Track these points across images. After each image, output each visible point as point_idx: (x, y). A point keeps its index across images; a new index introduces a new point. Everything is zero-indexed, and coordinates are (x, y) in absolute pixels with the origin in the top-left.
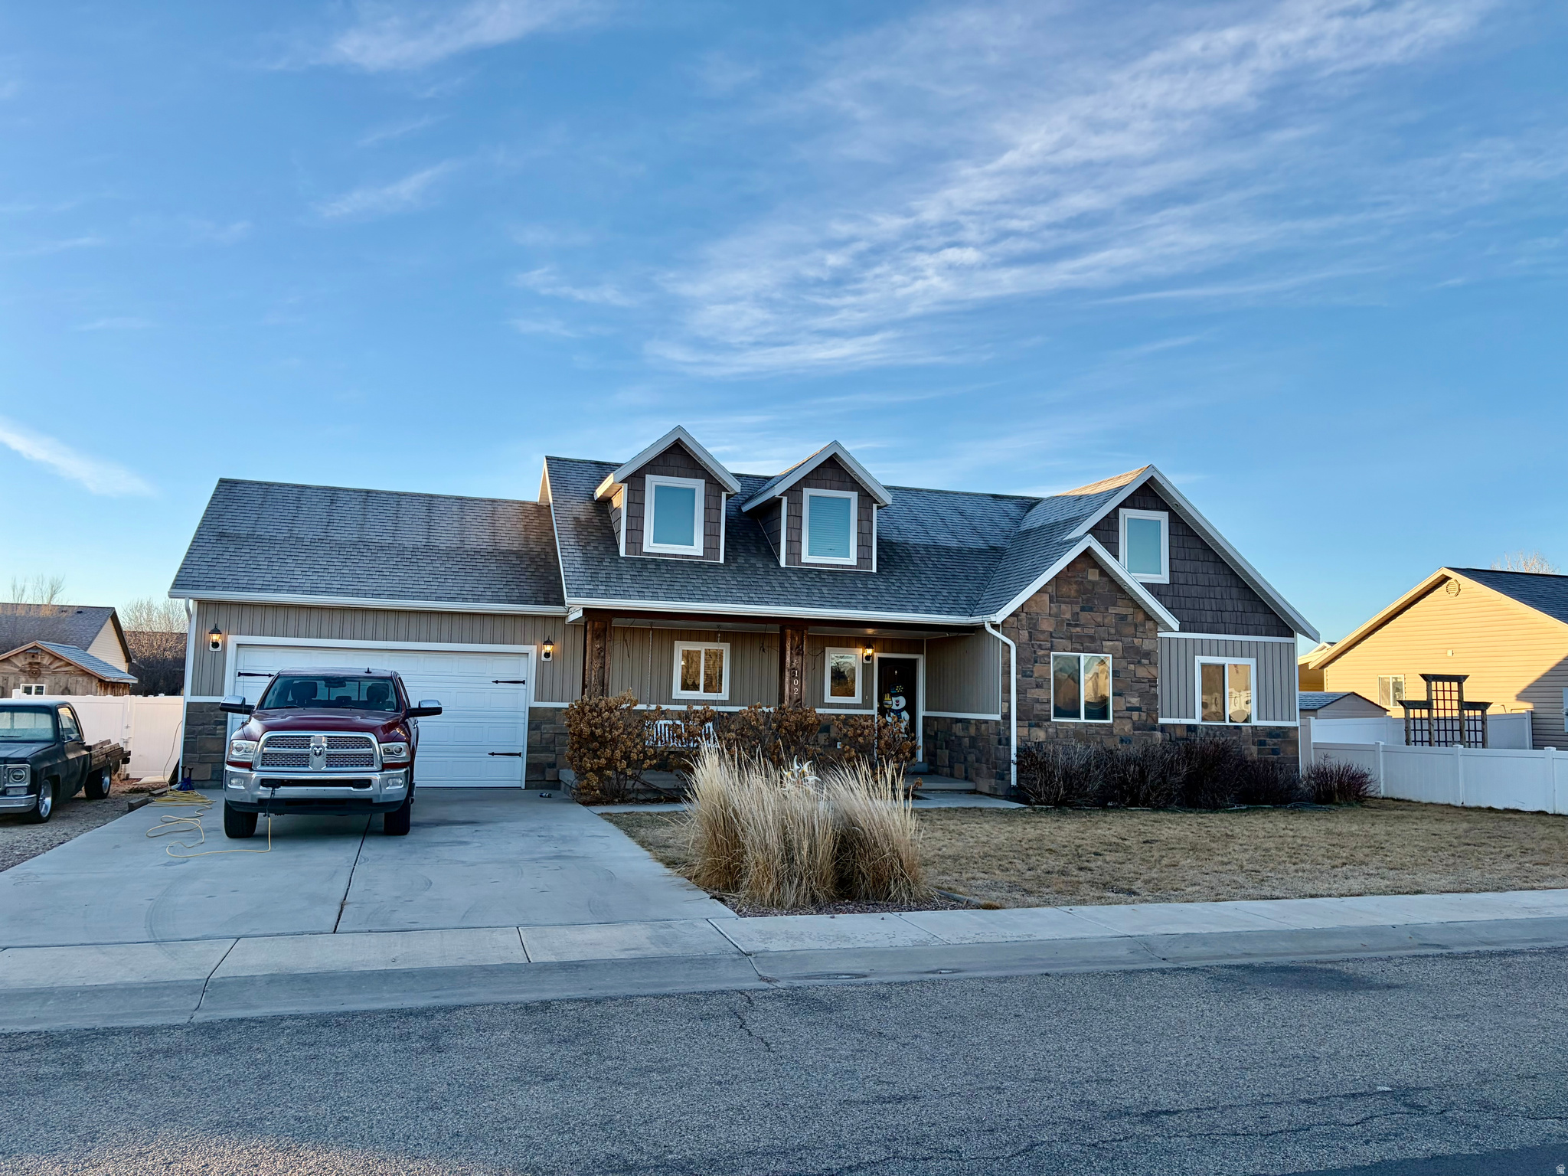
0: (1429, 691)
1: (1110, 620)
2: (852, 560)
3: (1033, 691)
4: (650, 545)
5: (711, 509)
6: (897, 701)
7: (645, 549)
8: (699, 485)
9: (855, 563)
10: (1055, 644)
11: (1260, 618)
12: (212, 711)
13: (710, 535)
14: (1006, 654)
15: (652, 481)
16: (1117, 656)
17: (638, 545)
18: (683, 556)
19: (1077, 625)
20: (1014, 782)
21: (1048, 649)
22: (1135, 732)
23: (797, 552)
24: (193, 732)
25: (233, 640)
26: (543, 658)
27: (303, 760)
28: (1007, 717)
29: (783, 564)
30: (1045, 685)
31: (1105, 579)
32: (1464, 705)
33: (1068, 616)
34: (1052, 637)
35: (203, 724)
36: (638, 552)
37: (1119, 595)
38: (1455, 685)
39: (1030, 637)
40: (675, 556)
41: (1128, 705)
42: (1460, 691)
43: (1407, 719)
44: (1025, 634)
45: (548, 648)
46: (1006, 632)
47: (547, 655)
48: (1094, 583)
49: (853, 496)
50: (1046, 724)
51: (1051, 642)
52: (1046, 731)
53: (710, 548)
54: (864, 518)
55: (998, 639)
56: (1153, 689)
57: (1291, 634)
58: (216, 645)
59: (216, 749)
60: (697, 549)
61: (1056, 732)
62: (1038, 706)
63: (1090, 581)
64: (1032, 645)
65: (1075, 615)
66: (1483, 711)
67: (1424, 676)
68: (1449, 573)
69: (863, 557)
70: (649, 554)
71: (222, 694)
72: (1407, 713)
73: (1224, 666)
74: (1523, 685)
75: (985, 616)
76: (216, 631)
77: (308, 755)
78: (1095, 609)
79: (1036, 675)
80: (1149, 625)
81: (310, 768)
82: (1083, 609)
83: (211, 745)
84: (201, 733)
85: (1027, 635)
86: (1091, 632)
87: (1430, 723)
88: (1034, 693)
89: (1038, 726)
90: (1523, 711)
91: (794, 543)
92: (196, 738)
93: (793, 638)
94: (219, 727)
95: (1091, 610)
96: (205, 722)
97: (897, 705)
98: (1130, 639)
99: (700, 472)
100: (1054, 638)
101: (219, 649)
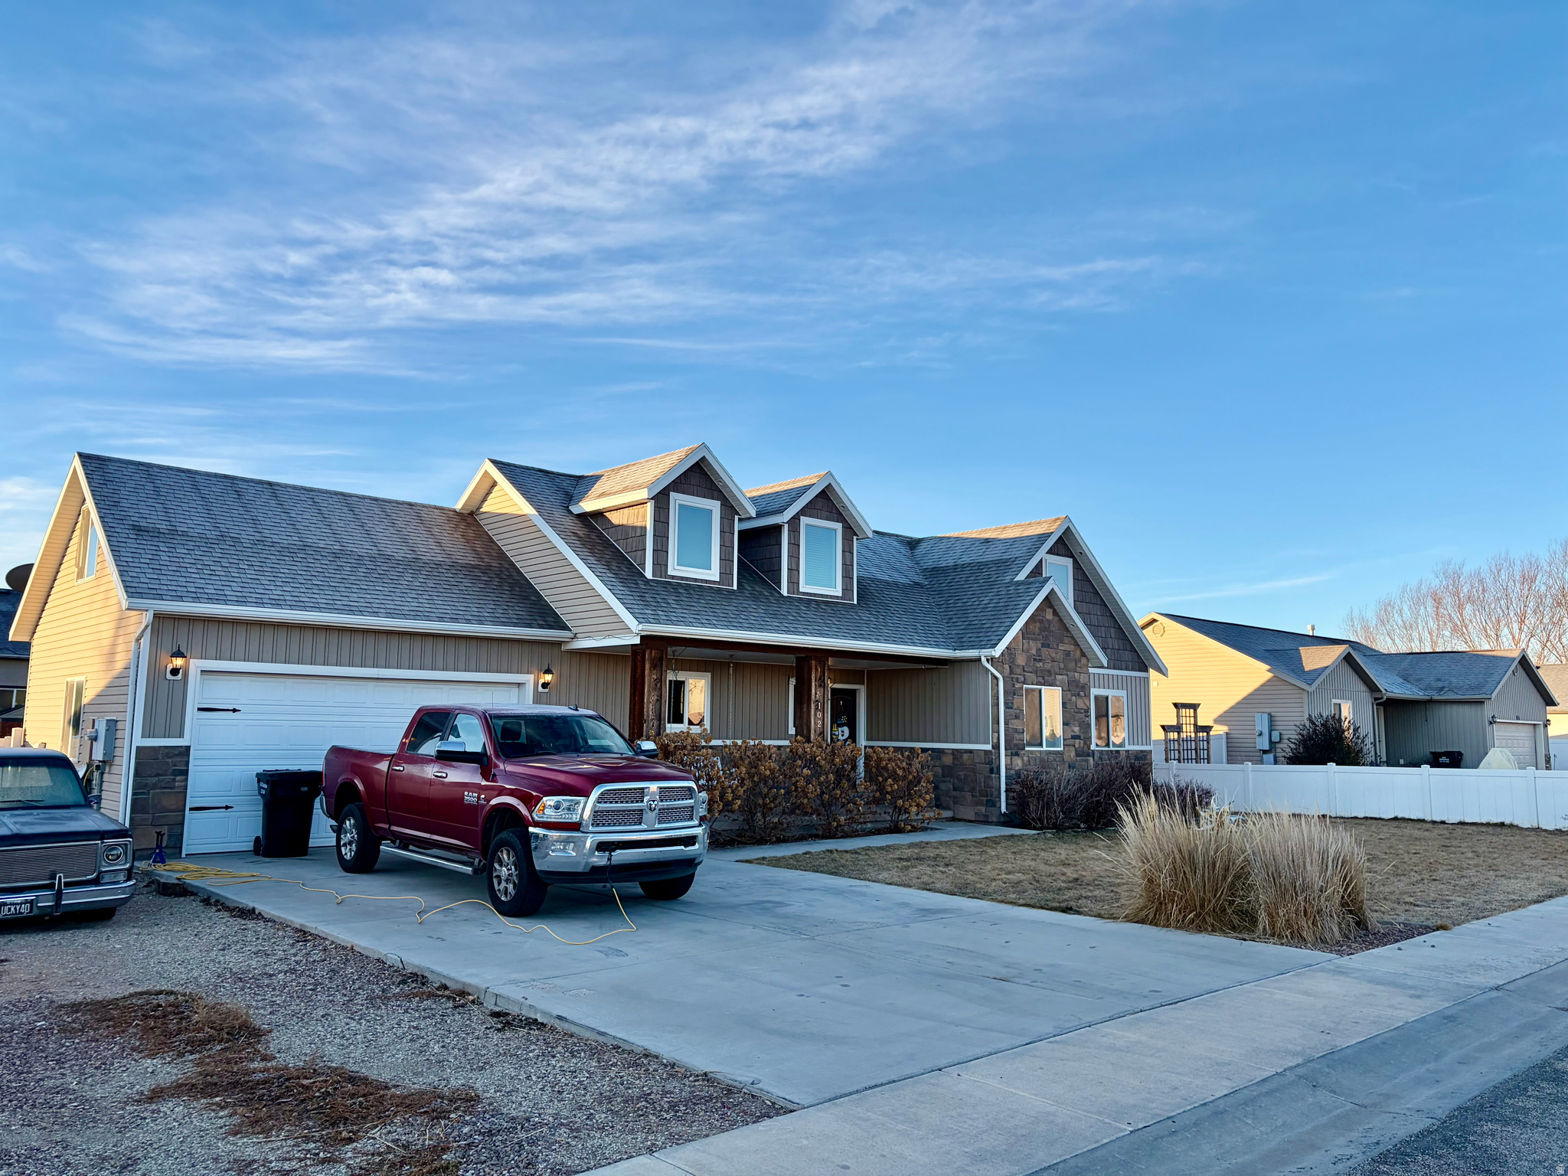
0: (1178, 716)
1: (1060, 656)
2: (838, 591)
3: (1013, 721)
4: (675, 569)
5: (726, 531)
6: (843, 732)
7: (670, 572)
8: (715, 506)
9: (839, 594)
10: (1026, 677)
11: (1127, 655)
12: (170, 758)
13: (726, 559)
14: (995, 687)
15: (677, 499)
16: (1065, 689)
17: (663, 568)
18: (702, 581)
19: (1040, 660)
20: (1003, 809)
21: (1021, 682)
22: (1078, 758)
23: (795, 581)
24: (146, 786)
25: (196, 665)
26: (540, 689)
27: (638, 816)
28: (996, 747)
29: (784, 592)
30: (1021, 717)
31: (1057, 618)
32: (1198, 728)
33: (1034, 652)
34: (1024, 671)
35: (158, 775)
36: (663, 575)
37: (1065, 633)
38: (1192, 711)
39: (1011, 670)
40: (696, 580)
41: (1073, 734)
42: (1195, 717)
43: (1167, 741)
44: (1007, 667)
45: (548, 678)
46: (995, 665)
47: (545, 685)
48: (1049, 621)
49: (839, 526)
50: (1022, 752)
51: (1024, 675)
52: (1023, 760)
53: (725, 573)
54: (847, 550)
55: (989, 670)
56: (1087, 719)
57: (1146, 670)
58: (175, 672)
59: (174, 807)
60: (713, 574)
61: (1029, 761)
62: (1016, 735)
63: (1047, 620)
64: (1012, 678)
65: (1038, 650)
66: (1208, 733)
67: (1176, 705)
68: (1157, 617)
69: (847, 589)
70: (673, 577)
71: (181, 735)
72: (1166, 736)
73: (1107, 698)
74: (1220, 712)
75: (983, 650)
76: (179, 654)
77: (642, 810)
78: (1051, 646)
79: (1015, 707)
80: (1084, 660)
81: (644, 826)
82: (1043, 645)
83: (169, 802)
84: (154, 786)
85: (1008, 669)
86: (1048, 666)
87: (1179, 744)
88: (1016, 724)
89: (1017, 754)
90: (1221, 733)
91: (794, 570)
92: (148, 794)
93: (816, 670)
94: (178, 778)
95: (1048, 646)
96: (160, 772)
97: (843, 735)
98: (1072, 673)
99: (716, 493)
100: (1026, 672)
101: (180, 676)
